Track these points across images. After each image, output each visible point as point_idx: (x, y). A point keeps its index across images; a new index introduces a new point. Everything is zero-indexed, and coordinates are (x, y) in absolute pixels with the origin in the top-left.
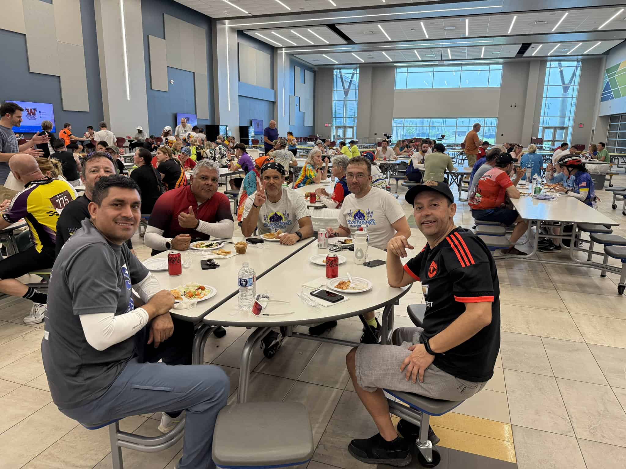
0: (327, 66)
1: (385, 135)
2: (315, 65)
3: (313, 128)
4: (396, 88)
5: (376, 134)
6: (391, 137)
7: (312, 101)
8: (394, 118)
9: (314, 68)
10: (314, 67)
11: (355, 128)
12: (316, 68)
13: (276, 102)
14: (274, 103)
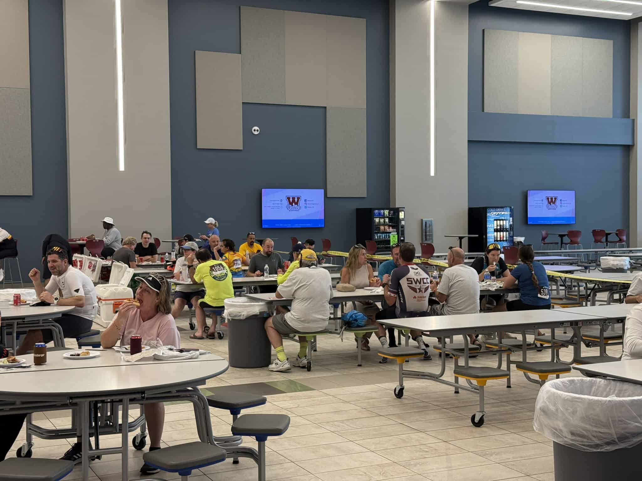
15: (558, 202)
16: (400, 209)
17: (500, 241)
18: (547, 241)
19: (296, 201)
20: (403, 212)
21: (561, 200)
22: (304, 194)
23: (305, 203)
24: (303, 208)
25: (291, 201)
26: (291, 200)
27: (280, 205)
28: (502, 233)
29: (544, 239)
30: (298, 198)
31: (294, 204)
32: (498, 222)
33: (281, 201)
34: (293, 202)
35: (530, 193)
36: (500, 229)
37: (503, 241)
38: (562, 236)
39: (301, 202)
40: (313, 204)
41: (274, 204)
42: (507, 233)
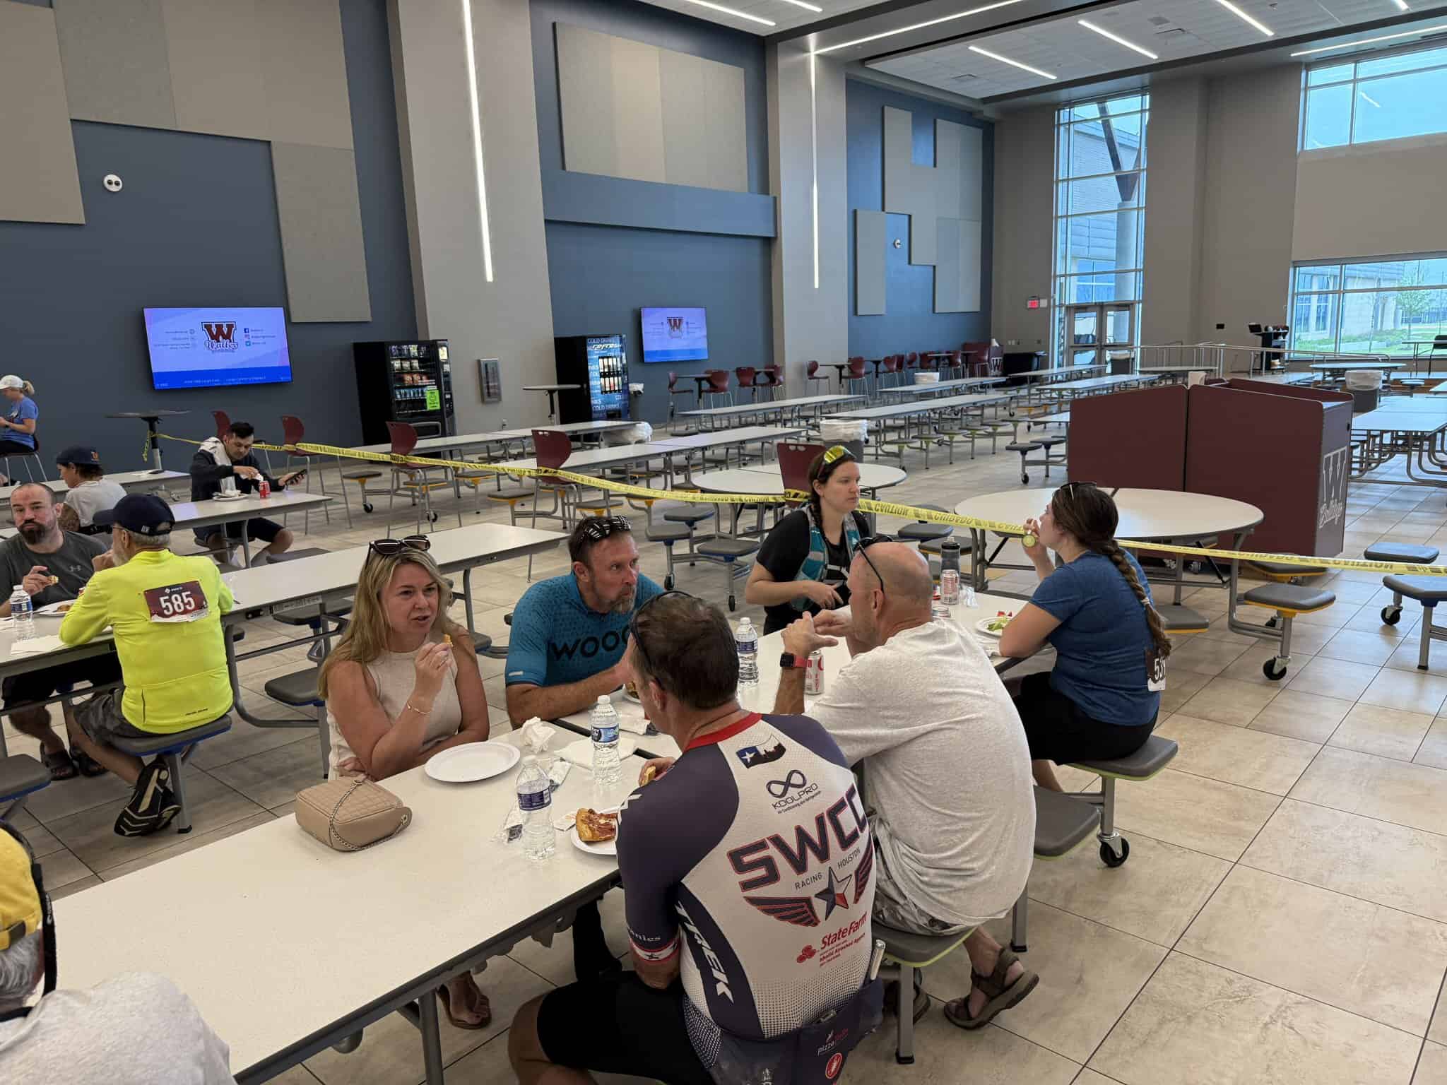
0: (1028, 99)
1: (1255, 329)
2: (986, 101)
3: (983, 319)
4: (1308, 147)
5: (1220, 326)
6: (1277, 336)
7: (978, 227)
8: (1296, 264)
9: (981, 112)
10: (982, 107)
11: (1139, 309)
12: (989, 112)
13: (775, 238)
14: (769, 243)
15: (684, 326)
16: (439, 342)
17: (611, 391)
18: (675, 388)
19: (226, 333)
20: (445, 349)
21: (687, 323)
22: (240, 317)
23: (246, 336)
24: (242, 347)
25: (215, 333)
26: (214, 330)
27: (190, 342)
28: (611, 379)
29: (671, 385)
30: (230, 327)
31: (221, 338)
32: (605, 360)
33: (192, 332)
34: (219, 334)
35: (645, 312)
36: (609, 372)
37: (615, 391)
38: (699, 380)
39: (237, 334)
40: (264, 337)
41: (175, 339)
42: (620, 378)
